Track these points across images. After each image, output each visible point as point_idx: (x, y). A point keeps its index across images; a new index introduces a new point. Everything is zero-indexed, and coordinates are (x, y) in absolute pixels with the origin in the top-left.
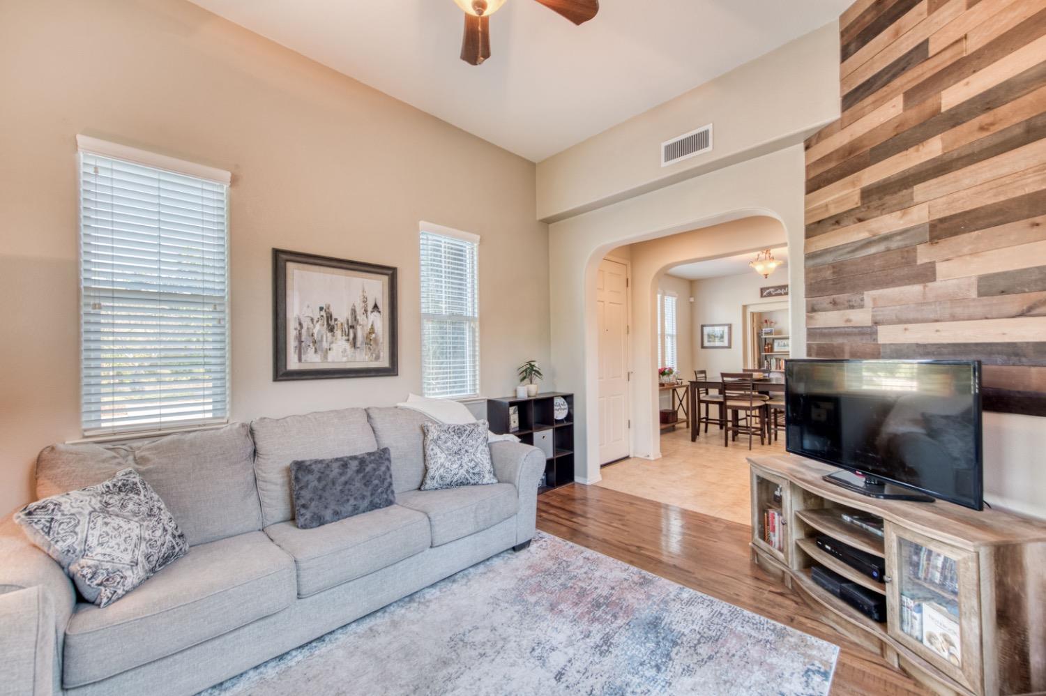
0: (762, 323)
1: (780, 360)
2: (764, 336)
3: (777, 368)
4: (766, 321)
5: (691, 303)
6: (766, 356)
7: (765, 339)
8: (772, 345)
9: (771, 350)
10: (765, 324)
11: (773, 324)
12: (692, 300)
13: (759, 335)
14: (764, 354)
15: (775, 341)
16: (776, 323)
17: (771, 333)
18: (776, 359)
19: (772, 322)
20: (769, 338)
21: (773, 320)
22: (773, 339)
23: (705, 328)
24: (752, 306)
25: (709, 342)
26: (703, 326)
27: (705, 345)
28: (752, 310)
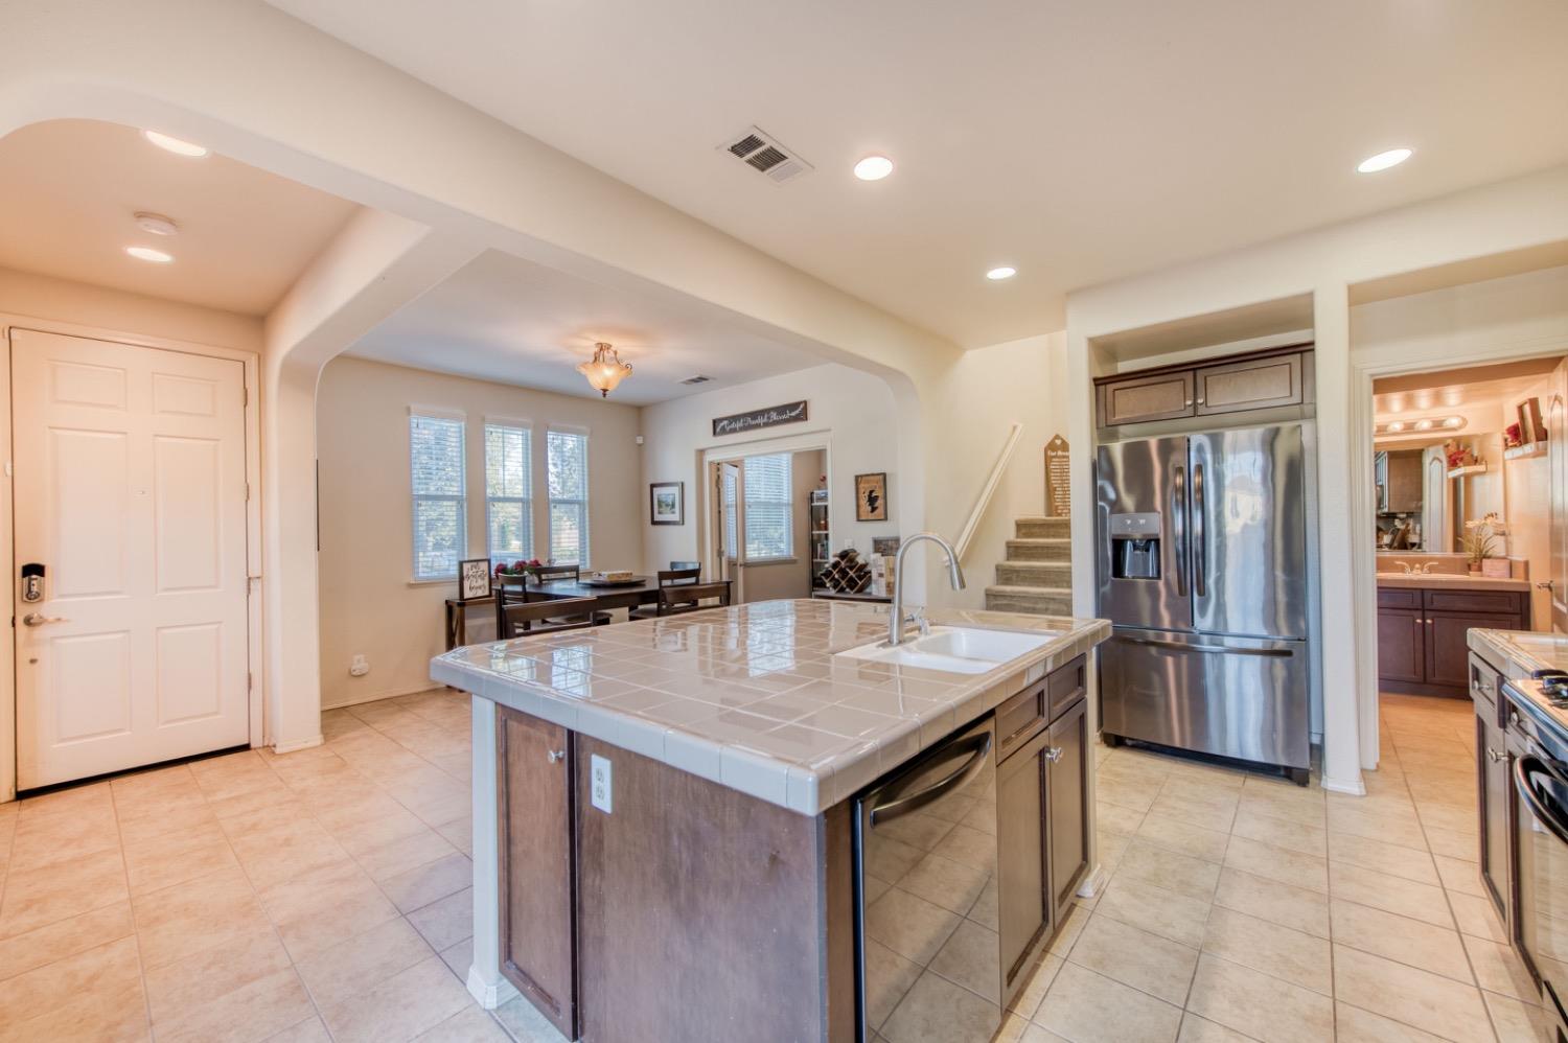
5: (640, 445)
12: (640, 440)
23: (655, 489)
24: (709, 451)
25: (660, 513)
26: (653, 486)
27: (655, 519)
28: (709, 457)
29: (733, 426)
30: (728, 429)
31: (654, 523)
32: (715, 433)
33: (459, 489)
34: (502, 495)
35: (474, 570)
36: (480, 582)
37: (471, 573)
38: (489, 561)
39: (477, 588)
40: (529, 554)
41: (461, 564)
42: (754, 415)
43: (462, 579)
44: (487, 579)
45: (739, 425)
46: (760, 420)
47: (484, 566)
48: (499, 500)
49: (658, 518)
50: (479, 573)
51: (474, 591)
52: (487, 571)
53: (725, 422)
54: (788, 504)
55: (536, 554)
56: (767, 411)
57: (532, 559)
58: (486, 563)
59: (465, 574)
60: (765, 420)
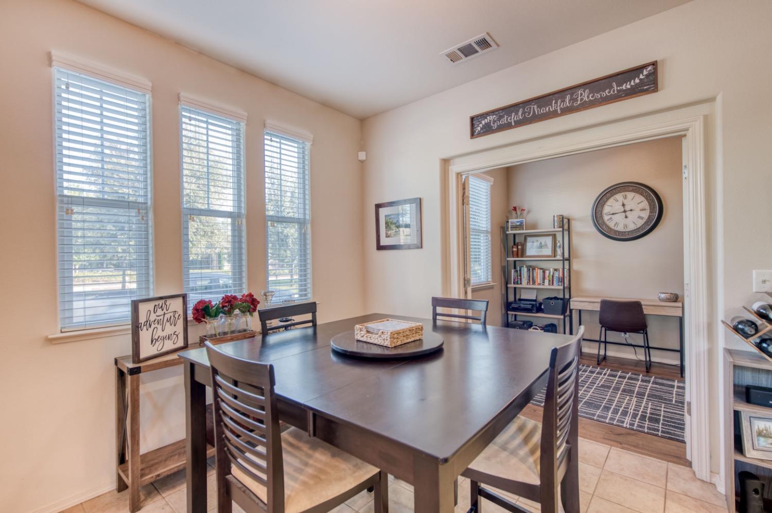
0: (510, 212)
1: (534, 269)
2: (510, 232)
3: (528, 283)
4: (515, 209)
5: (362, 162)
6: (515, 261)
7: (514, 235)
8: (524, 245)
9: (522, 253)
10: (514, 213)
11: (525, 212)
12: (362, 156)
13: (504, 229)
14: (511, 259)
15: (529, 239)
16: (529, 212)
17: (520, 226)
18: (529, 268)
19: (523, 210)
20: (519, 234)
21: (526, 207)
22: (526, 236)
23: (381, 210)
24: (457, 160)
25: (387, 236)
26: (378, 206)
27: (382, 244)
28: (454, 168)
29: (504, 121)
30: (495, 126)
31: (380, 248)
32: (473, 135)
33: (142, 192)
34: (205, 207)
35: (160, 312)
36: (169, 329)
37: (153, 317)
38: (184, 297)
39: (164, 338)
40: (241, 285)
41: (135, 305)
42: (542, 100)
43: (136, 328)
44: (180, 323)
45: (513, 118)
46: (556, 106)
47: (177, 305)
48: (201, 212)
49: (384, 241)
50: (168, 316)
51: (158, 345)
52: (181, 312)
53: (490, 118)
54: (487, 232)
55: (249, 285)
56: (572, 89)
57: (246, 292)
58: (180, 300)
59: (142, 319)
60: (567, 103)
